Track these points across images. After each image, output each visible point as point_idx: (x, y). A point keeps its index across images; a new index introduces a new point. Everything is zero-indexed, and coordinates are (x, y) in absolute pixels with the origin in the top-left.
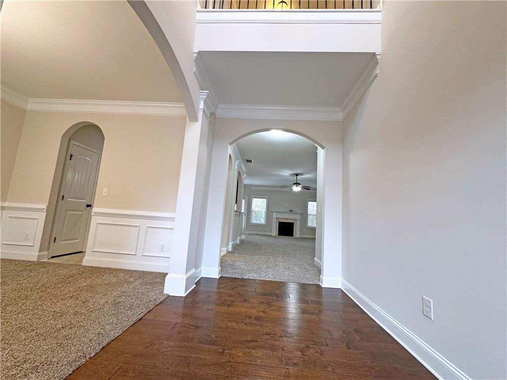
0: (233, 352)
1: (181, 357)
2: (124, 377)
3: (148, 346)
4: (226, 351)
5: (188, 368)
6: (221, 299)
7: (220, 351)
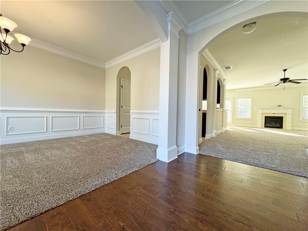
0: (181, 216)
1: (144, 203)
2: (110, 203)
3: (131, 189)
4: (176, 213)
5: (144, 214)
6: (191, 170)
7: (172, 210)
